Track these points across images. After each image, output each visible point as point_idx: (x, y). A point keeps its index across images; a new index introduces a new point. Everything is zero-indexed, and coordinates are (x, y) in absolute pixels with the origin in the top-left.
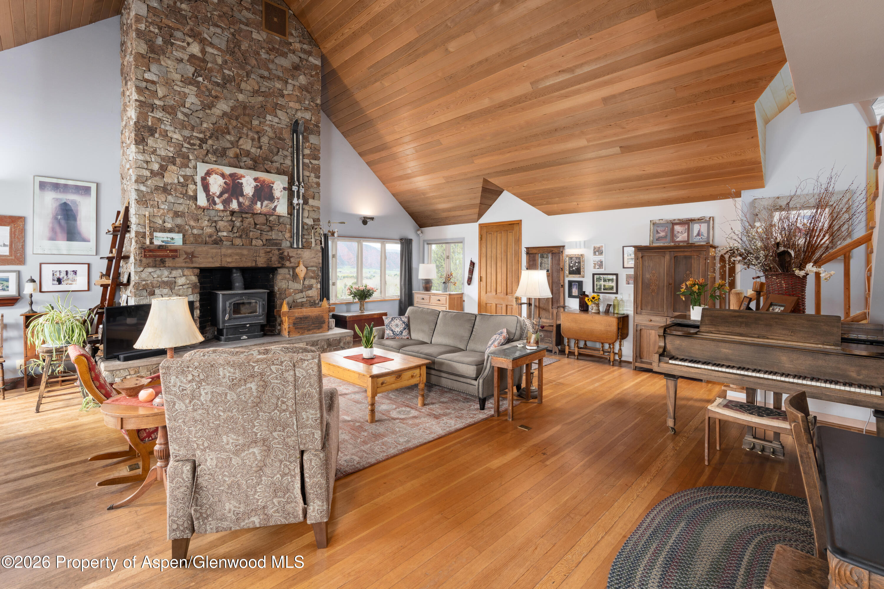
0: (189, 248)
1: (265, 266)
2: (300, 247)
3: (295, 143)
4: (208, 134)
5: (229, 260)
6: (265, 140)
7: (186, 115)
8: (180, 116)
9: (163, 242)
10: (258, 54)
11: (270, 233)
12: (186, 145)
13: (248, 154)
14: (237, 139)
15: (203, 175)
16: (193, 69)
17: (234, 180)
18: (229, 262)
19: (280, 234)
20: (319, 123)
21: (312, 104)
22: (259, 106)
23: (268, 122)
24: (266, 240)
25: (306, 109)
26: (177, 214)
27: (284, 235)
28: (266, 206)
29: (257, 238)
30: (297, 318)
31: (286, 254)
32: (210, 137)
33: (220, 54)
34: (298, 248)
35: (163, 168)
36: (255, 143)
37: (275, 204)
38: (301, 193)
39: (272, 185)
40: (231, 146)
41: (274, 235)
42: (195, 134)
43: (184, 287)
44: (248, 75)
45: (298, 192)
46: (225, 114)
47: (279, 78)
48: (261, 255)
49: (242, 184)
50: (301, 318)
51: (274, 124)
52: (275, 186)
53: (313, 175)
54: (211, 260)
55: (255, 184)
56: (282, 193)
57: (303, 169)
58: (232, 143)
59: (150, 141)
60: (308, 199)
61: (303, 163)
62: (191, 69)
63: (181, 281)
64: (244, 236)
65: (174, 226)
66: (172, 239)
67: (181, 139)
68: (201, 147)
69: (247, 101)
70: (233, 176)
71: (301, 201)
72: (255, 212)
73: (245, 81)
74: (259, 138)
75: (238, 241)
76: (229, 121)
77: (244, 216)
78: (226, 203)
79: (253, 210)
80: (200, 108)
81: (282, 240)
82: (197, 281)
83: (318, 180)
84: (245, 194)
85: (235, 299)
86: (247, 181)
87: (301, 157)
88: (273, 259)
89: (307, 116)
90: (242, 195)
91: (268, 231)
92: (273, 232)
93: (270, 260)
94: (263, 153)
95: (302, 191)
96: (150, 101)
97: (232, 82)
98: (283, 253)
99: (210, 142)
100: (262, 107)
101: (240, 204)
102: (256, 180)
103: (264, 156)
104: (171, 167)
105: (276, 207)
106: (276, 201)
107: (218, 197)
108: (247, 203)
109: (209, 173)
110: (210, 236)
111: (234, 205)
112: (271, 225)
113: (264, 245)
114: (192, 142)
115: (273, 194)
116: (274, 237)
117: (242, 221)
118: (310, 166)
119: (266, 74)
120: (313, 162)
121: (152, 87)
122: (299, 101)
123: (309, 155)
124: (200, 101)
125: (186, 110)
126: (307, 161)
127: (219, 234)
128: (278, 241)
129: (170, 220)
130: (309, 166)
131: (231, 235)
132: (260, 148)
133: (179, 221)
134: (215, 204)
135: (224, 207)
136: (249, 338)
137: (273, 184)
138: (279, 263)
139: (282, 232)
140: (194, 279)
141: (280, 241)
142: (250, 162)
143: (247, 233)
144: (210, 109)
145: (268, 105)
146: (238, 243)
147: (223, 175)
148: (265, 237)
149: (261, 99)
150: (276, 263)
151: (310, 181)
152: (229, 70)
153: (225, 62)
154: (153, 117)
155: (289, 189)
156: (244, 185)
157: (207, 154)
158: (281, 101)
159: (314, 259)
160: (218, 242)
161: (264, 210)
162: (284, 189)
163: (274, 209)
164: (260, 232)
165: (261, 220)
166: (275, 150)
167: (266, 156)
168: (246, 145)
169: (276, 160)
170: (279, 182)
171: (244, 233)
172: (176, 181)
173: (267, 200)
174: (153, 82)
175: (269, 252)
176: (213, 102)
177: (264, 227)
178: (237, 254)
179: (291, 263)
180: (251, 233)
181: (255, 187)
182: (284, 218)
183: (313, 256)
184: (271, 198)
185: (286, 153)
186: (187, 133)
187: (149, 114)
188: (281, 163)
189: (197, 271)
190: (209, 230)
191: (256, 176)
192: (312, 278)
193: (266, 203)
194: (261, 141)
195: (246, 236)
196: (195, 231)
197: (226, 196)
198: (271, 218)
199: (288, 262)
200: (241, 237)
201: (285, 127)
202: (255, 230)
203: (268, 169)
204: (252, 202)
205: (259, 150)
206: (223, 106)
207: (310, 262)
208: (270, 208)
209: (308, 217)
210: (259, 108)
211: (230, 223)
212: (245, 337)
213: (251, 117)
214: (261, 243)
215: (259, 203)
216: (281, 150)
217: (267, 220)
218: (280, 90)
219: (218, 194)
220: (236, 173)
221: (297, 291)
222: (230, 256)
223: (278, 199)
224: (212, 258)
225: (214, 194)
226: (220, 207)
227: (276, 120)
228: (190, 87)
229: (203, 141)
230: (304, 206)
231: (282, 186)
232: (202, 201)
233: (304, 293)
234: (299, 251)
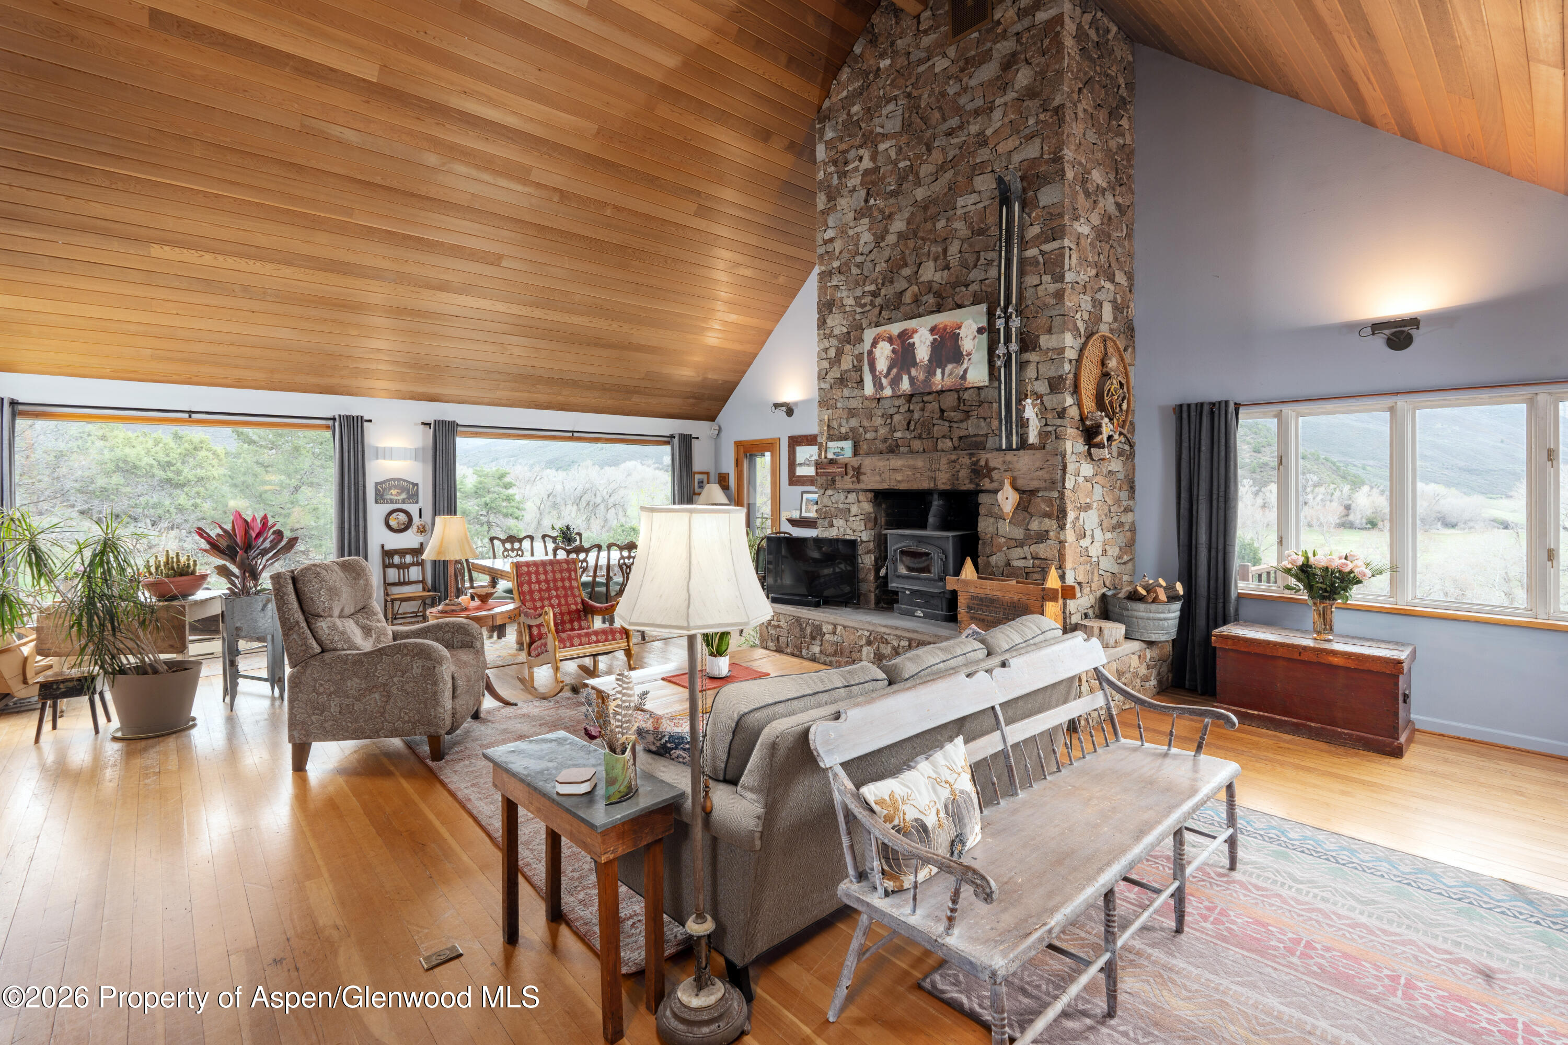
0: (855, 462)
1: (948, 487)
2: (1014, 447)
3: (1004, 227)
4: (880, 281)
5: (899, 478)
6: (954, 248)
7: (859, 266)
8: (855, 271)
9: (834, 454)
10: (943, 94)
11: (964, 425)
12: (859, 310)
13: (929, 287)
14: (915, 269)
15: (869, 348)
16: (865, 191)
17: (903, 342)
18: (899, 482)
19: (983, 424)
20: (1062, 150)
21: (1042, 117)
22: (946, 190)
23: (958, 213)
24: (961, 438)
25: (1030, 138)
26: (852, 413)
27: (989, 425)
28: (950, 374)
29: (944, 437)
30: (973, 598)
31: (982, 463)
32: (883, 284)
33: (893, 142)
34: (1010, 448)
35: (840, 353)
36: (938, 262)
37: (965, 366)
38: (1014, 329)
39: (958, 331)
40: (906, 286)
41: (971, 427)
42: (867, 289)
43: (858, 518)
44: (929, 150)
45: (1007, 329)
46: (900, 235)
47: (977, 113)
48: (942, 467)
49: (914, 344)
50: (981, 599)
51: (969, 209)
52: (963, 332)
53: (1047, 278)
54: (877, 478)
55: (931, 338)
56: (977, 340)
57: (1022, 274)
58: (908, 279)
59: (830, 322)
60: (1038, 336)
61: (1022, 262)
62: (863, 193)
63: (854, 509)
64: (924, 436)
65: (848, 430)
66: (842, 449)
67: (853, 303)
68: (872, 304)
69: (929, 193)
70: (905, 336)
71: (1014, 347)
72: (934, 389)
73: (926, 160)
74: (945, 251)
75: (917, 445)
76: (906, 245)
77: (926, 399)
78: (895, 382)
79: (930, 386)
80: (873, 244)
81: (986, 435)
82: (871, 510)
83: (1059, 285)
84: (918, 361)
85: (899, 545)
86: (921, 337)
87: (1015, 250)
88: (960, 474)
89: (1032, 151)
90: (914, 364)
91: (962, 421)
92: (970, 422)
93: (955, 476)
94: (952, 274)
95: (1015, 323)
96: (830, 268)
97: (908, 176)
98: (978, 461)
99: (883, 292)
100: (950, 189)
101: (912, 380)
102: (933, 330)
103: (953, 279)
104: (848, 348)
105: (966, 371)
106: (966, 361)
107: (886, 377)
108: (922, 377)
109: (874, 344)
110: (885, 440)
111: (905, 385)
112: (965, 408)
113: (955, 448)
114: (863, 301)
115: (959, 347)
116: (971, 431)
117: (923, 410)
118: (1041, 260)
119: (954, 122)
120: (1047, 247)
121: (829, 247)
122: (1014, 128)
123: (1037, 236)
124: (873, 235)
125: (859, 259)
126: (1032, 252)
127: (895, 435)
128: (978, 439)
129: (844, 423)
130: (1038, 262)
131: (908, 435)
132: (947, 267)
133: (854, 422)
134: (882, 388)
135: (893, 390)
136: (926, 616)
137: (960, 328)
138: (971, 482)
139: (985, 419)
140: (868, 507)
141: (983, 439)
142: (931, 300)
143: (929, 429)
144: (883, 239)
145: (960, 179)
146: (917, 449)
147: (890, 340)
148: (957, 433)
149: (949, 175)
150: (967, 482)
151: (1040, 294)
152: (904, 160)
153: (900, 151)
154: (831, 286)
155: (990, 330)
156: (916, 345)
157: (880, 313)
158: (983, 155)
159: (1040, 473)
160: (893, 450)
161: (948, 382)
162: (980, 331)
163: (964, 377)
164: (947, 424)
165: (949, 401)
166: (971, 260)
167: (957, 277)
168: (929, 273)
169: (972, 279)
170: (970, 321)
171: (924, 431)
172: (851, 367)
173: (950, 362)
174: (831, 240)
175: (954, 461)
176: (886, 227)
177: (953, 414)
178: (909, 468)
179: (992, 481)
180: (936, 428)
181: (932, 344)
182: (986, 390)
183: (1038, 464)
184: (957, 356)
185: (992, 255)
186: (858, 292)
187: (829, 284)
188: (981, 281)
189: (870, 495)
190: (883, 431)
191: (933, 324)
192: (1048, 515)
193: (949, 367)
194: (949, 253)
195: (928, 434)
196: (868, 436)
197: (895, 371)
198: (966, 396)
199: (987, 480)
200: (920, 437)
201: (988, 203)
202: (940, 422)
203: (959, 303)
204: (929, 372)
205: (946, 271)
206: (898, 225)
207: (1032, 479)
208: (957, 376)
209: (1037, 379)
210: (945, 194)
211: (908, 415)
212: (919, 613)
213: (934, 218)
214: (950, 444)
215: (939, 371)
216: (982, 253)
217: (959, 398)
218: (978, 135)
219: (885, 371)
220: (906, 330)
221: (1013, 543)
222: (900, 470)
223: (969, 354)
224: (880, 475)
225: (880, 373)
226: (888, 392)
227: (974, 198)
228: (862, 222)
229: (875, 294)
230: (1026, 356)
231: (975, 327)
232: (869, 389)
233: (1026, 548)
234: (1009, 456)
